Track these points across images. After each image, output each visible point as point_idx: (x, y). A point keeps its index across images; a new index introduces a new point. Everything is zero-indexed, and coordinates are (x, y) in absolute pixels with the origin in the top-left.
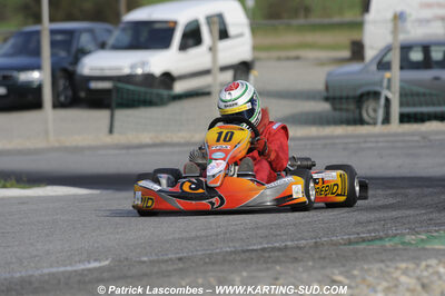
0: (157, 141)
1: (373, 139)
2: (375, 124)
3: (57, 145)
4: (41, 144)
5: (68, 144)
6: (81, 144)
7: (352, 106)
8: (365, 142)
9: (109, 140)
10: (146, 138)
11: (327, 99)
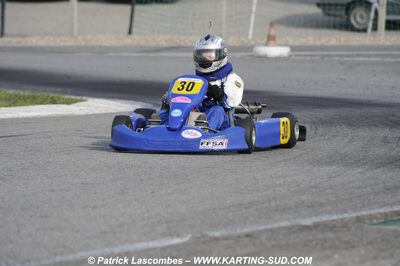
0: (172, 45)
1: (365, 53)
2: (365, 30)
3: (84, 43)
4: (69, 42)
5: (93, 44)
6: (105, 44)
8: (359, 55)
9: (129, 41)
10: (162, 40)
11: (319, 5)
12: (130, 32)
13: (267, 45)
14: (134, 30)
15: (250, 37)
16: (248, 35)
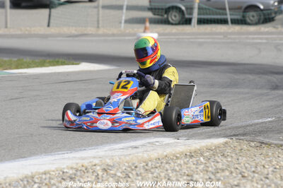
12: (49, 26)
14: (51, 24)
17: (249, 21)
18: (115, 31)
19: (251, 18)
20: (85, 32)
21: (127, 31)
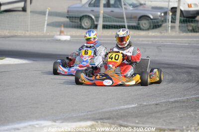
7: (79, 21)
11: (67, 17)
13: (60, 35)
15: (45, 31)
16: (44, 30)
17: (142, 27)
18: (39, 34)
19: (144, 25)
20: (16, 34)
21: (48, 34)
